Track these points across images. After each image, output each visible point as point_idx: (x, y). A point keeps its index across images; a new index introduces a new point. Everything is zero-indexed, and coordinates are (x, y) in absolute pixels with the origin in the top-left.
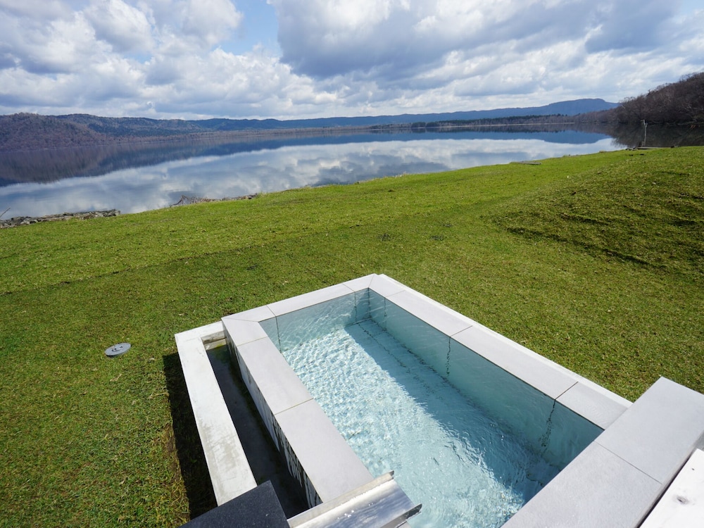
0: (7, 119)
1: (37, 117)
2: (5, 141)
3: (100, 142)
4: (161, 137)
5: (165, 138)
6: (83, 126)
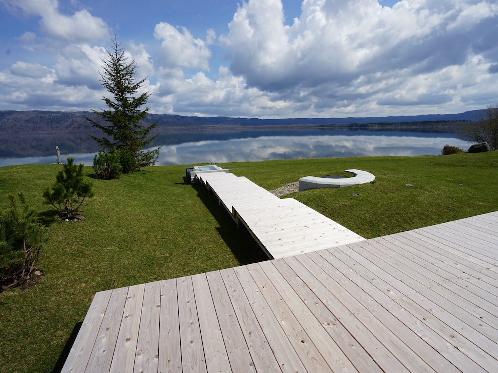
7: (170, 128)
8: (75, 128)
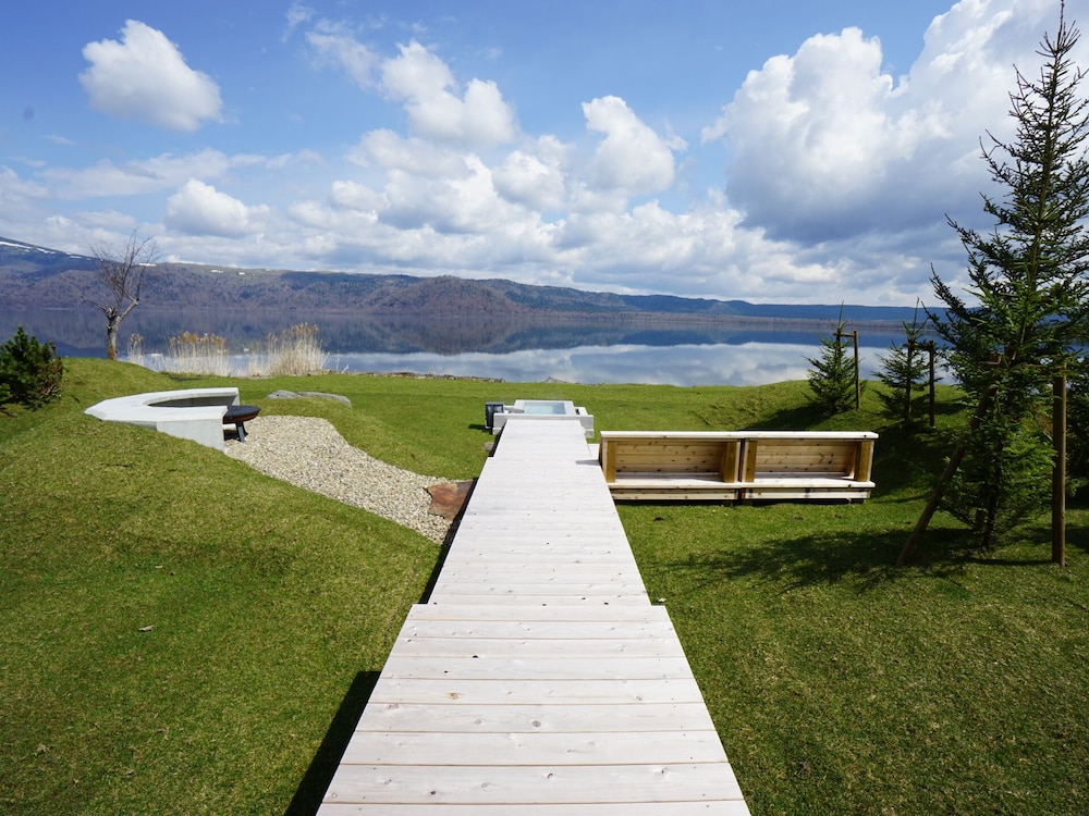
0: (429, 282)
1: (457, 280)
2: (423, 305)
3: (513, 313)
4: (584, 314)
5: (588, 316)
6: (500, 293)
7: (557, 313)
8: (385, 305)
